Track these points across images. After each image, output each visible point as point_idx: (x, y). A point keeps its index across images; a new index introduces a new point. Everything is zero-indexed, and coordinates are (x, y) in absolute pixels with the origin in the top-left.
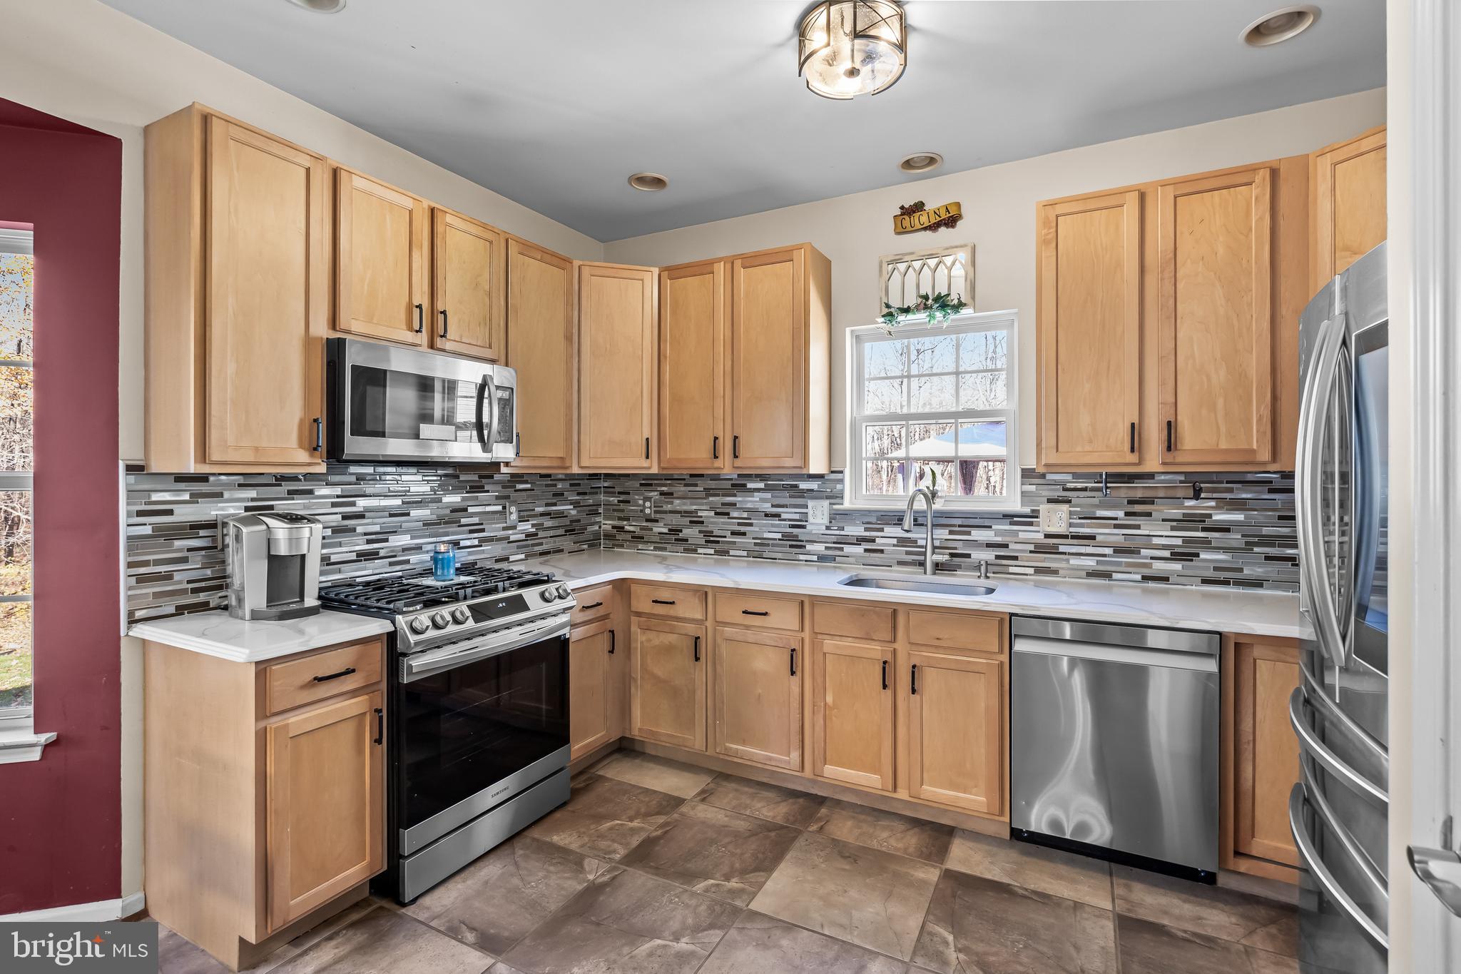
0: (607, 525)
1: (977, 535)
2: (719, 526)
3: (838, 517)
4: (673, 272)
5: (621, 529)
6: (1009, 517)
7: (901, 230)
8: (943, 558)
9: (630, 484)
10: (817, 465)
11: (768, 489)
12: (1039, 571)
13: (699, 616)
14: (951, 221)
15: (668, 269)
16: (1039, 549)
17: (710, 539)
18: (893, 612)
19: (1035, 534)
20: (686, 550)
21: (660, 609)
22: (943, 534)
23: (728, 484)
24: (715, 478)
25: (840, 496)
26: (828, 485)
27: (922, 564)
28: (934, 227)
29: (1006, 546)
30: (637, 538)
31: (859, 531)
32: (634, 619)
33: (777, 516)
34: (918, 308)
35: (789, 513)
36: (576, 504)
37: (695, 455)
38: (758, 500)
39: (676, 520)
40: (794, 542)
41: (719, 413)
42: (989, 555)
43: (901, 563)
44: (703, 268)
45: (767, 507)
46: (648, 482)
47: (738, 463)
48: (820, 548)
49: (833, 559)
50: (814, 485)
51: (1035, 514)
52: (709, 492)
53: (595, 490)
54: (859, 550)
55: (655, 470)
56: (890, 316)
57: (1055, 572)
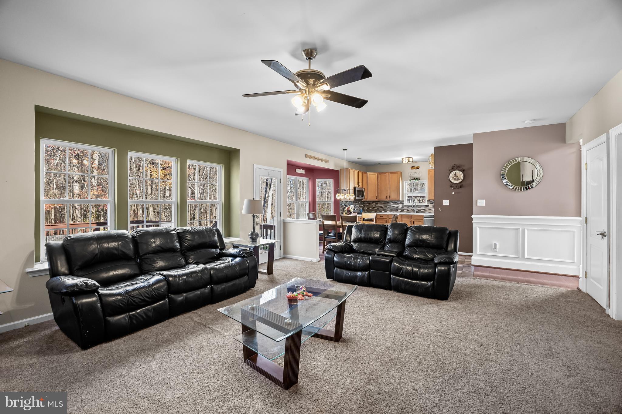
0: (366, 208)
1: (421, 208)
2: (386, 209)
3: (403, 207)
4: (379, 174)
5: (369, 209)
6: (425, 206)
7: (411, 169)
8: (417, 211)
9: (370, 202)
10: (401, 200)
11: (392, 203)
12: (429, 212)
13: (386, 218)
14: (418, 169)
15: (379, 173)
16: (429, 210)
17: (383, 210)
18: (411, 216)
19: (428, 208)
20: (380, 211)
21: (381, 217)
22: (417, 208)
23: (386, 202)
24: (385, 201)
25: (403, 203)
26: (402, 202)
27: (414, 212)
28: (416, 169)
29: (425, 209)
30: (372, 210)
31: (406, 208)
32: (377, 219)
33: (394, 206)
34: (414, 180)
35: (396, 206)
36: (363, 205)
37: (383, 198)
38: (392, 204)
39: (378, 207)
40: (397, 210)
41: (387, 192)
42: (423, 211)
43: (412, 212)
44: (385, 173)
45: (392, 205)
46: (374, 202)
47: (390, 199)
48: (400, 210)
49: (402, 212)
50: (400, 202)
51: (429, 205)
52: (383, 203)
53: (365, 203)
54: (406, 210)
55: (377, 200)
56: (410, 180)
57: (431, 212)
